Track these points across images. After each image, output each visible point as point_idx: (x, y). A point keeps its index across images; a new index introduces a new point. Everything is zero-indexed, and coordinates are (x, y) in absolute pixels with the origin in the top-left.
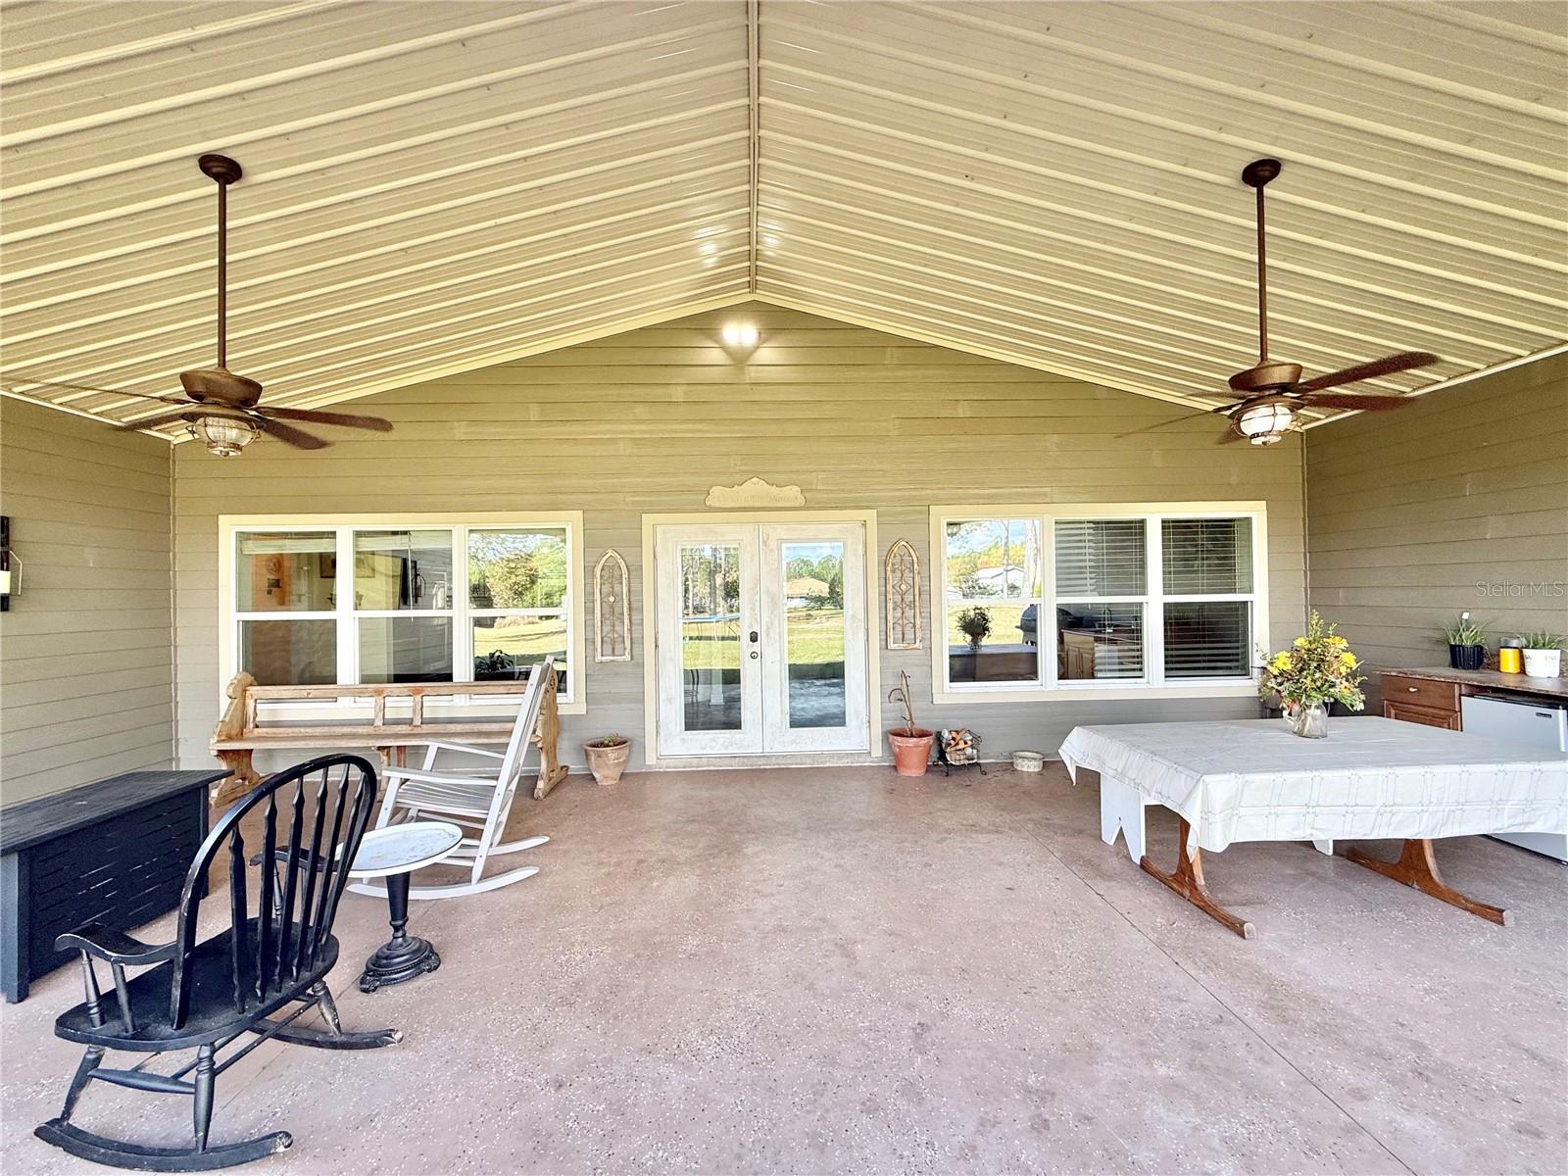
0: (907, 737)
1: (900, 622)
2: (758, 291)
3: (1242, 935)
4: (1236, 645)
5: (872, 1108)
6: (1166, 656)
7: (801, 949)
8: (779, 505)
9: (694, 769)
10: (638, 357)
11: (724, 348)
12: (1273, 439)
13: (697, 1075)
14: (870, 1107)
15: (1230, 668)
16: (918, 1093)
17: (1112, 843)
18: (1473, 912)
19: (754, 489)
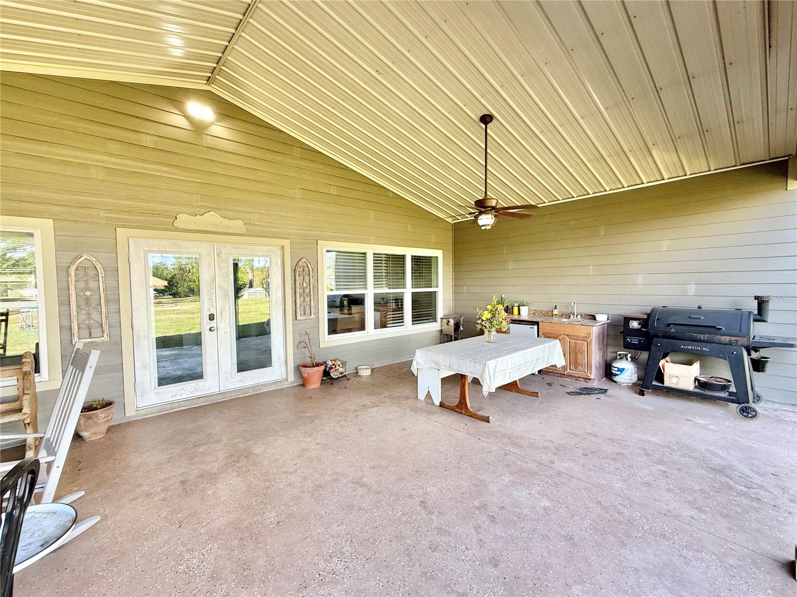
0: (311, 367)
1: (303, 304)
2: (212, 85)
3: (488, 422)
4: (431, 309)
5: (435, 547)
6: (413, 315)
7: (338, 493)
8: (229, 231)
9: (168, 412)
10: (109, 103)
11: (188, 118)
12: (489, 227)
13: (345, 583)
14: (434, 548)
15: (429, 319)
16: (445, 531)
17: (423, 399)
18: (530, 395)
19: (212, 219)
